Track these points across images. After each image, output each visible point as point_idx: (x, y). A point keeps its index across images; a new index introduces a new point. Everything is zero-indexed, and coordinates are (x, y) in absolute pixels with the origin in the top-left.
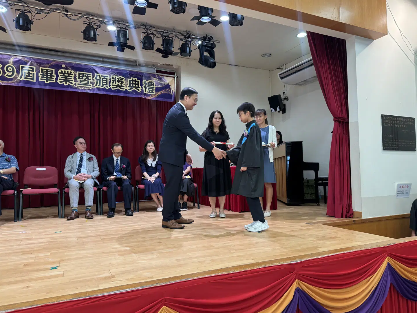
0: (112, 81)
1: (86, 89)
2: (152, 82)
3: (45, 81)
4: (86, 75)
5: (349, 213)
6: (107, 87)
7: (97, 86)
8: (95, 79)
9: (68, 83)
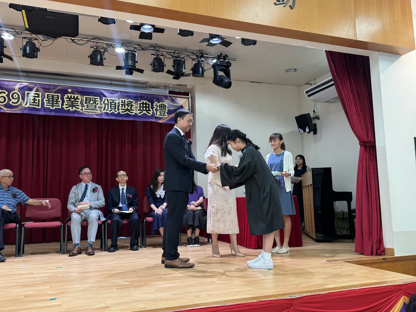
0: (121, 104)
1: (93, 114)
2: (164, 104)
3: (51, 107)
4: (94, 100)
5: (379, 250)
6: (116, 111)
7: (105, 111)
8: (103, 104)
9: (74, 108)
